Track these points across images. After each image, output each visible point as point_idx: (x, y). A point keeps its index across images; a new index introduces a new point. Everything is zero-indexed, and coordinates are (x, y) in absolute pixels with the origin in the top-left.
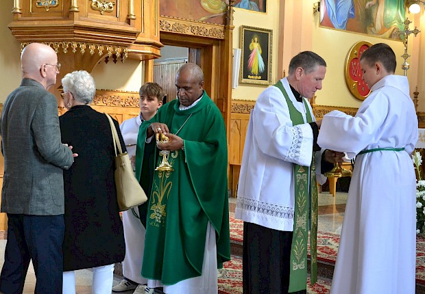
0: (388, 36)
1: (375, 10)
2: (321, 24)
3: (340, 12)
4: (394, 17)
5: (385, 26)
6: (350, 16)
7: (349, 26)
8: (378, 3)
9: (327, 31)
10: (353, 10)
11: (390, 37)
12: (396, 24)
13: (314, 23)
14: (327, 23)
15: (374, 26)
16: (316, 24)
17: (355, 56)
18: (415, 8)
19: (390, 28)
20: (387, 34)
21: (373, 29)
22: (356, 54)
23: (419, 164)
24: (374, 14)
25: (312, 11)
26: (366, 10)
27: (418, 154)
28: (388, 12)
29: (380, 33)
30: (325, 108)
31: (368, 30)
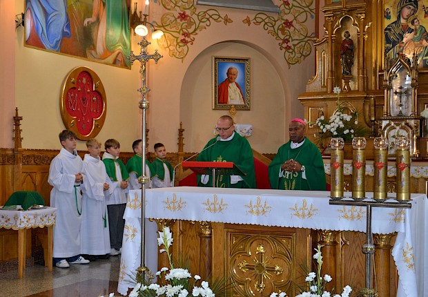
0: (111, 62)
1: (95, 29)
2: (27, 43)
3: (52, 29)
4: (118, 39)
5: (108, 50)
6: (64, 34)
7: (64, 47)
8: (98, 20)
9: (35, 52)
10: (68, 26)
11: (115, 63)
12: (120, 47)
13: (17, 41)
14: (34, 41)
15: (94, 48)
16: (20, 43)
17: (72, 86)
18: (141, 30)
19: (114, 52)
20: (111, 59)
21: (93, 52)
22: (73, 83)
23: (169, 244)
24: (94, 34)
25: (15, 24)
26: (84, 28)
27: (167, 230)
28: (111, 33)
29: (102, 58)
30: (36, 153)
31: (88, 54)
